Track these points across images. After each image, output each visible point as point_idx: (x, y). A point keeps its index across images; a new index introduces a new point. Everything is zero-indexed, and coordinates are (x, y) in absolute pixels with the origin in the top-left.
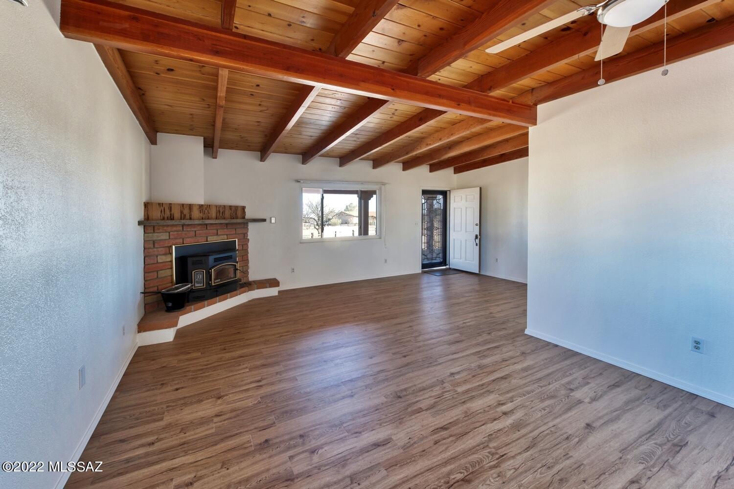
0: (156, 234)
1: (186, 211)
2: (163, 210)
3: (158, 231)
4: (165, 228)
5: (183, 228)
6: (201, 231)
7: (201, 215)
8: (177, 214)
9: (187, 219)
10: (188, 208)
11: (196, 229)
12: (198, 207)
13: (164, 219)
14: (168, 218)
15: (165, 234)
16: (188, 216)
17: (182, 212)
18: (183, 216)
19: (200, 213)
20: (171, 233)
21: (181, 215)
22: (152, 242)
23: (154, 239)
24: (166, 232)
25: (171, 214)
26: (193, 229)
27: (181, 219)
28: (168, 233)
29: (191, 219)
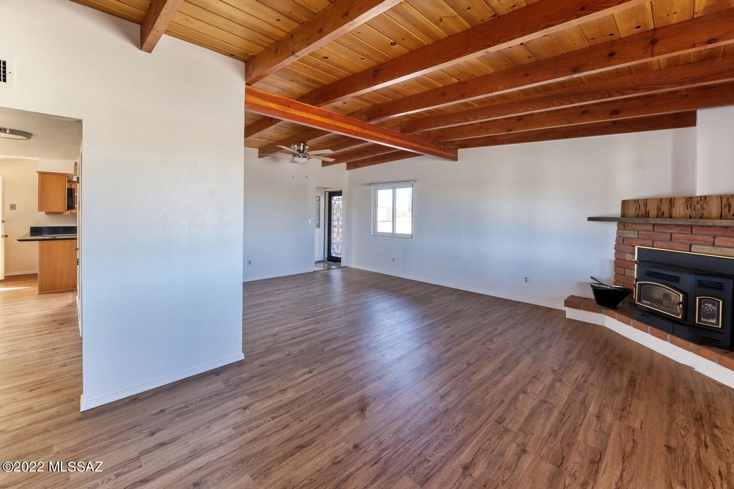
0: (626, 231)
1: (665, 208)
2: (638, 207)
3: (628, 229)
4: (634, 226)
5: (654, 228)
6: (681, 235)
7: (689, 212)
8: (653, 212)
9: (666, 218)
10: (668, 203)
11: (671, 231)
12: (683, 201)
13: (638, 216)
14: (642, 215)
15: (633, 232)
16: (667, 213)
17: (659, 209)
18: (659, 215)
19: (687, 209)
20: (640, 232)
21: (658, 212)
22: (622, 238)
23: (624, 236)
24: (635, 230)
25: (646, 211)
26: (668, 231)
27: (657, 217)
28: (637, 232)
29: (671, 217)
